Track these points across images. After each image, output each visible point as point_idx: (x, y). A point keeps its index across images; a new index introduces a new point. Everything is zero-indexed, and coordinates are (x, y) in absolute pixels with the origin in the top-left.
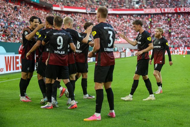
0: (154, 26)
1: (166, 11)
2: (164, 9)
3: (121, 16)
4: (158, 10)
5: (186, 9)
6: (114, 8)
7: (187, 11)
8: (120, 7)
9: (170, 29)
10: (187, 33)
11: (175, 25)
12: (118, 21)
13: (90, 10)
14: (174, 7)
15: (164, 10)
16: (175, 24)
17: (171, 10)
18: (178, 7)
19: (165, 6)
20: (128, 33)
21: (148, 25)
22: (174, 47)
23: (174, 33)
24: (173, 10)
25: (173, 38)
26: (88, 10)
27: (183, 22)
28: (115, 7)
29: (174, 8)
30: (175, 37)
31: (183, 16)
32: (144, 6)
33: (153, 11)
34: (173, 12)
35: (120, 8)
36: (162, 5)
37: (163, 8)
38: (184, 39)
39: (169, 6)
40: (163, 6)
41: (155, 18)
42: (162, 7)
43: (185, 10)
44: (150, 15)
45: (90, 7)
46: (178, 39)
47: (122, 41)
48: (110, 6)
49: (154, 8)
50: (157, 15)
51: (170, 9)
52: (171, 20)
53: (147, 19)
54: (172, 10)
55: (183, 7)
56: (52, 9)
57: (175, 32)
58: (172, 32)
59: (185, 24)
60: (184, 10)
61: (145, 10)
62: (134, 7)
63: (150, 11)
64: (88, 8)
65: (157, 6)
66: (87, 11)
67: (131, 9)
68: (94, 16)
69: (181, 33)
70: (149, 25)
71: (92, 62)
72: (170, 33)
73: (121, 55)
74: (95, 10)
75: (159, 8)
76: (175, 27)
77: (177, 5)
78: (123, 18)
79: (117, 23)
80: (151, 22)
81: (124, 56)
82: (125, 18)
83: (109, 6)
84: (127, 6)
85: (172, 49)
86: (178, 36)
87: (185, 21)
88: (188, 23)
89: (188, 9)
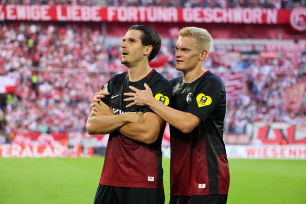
2: (13, 6)
5: (83, 13)
7: (88, 19)
9: (36, 73)
10: (89, 88)
11: (50, 62)
14: (45, 3)
15: (15, 13)
16: (51, 57)
17: (38, 13)
18: (58, 3)
22: (49, 132)
23: (50, 88)
24: (44, 12)
25: (47, 104)
27: (76, 54)
29: (47, 7)
30: (51, 101)
31: (75, 32)
34: (44, 18)
37: (10, 4)
42: (9, 2)
43: (80, 13)
46: (63, 105)
51: (33, 7)
52: (36, 43)
54: (40, 10)
55: (74, 3)
57: (50, 83)
58: (42, 83)
59: (83, 58)
60: (77, 13)
69: (70, 89)
72: (34, 87)
85: (44, 137)
86: (61, 96)
87: (82, 48)
88: (92, 55)
89: (91, 13)
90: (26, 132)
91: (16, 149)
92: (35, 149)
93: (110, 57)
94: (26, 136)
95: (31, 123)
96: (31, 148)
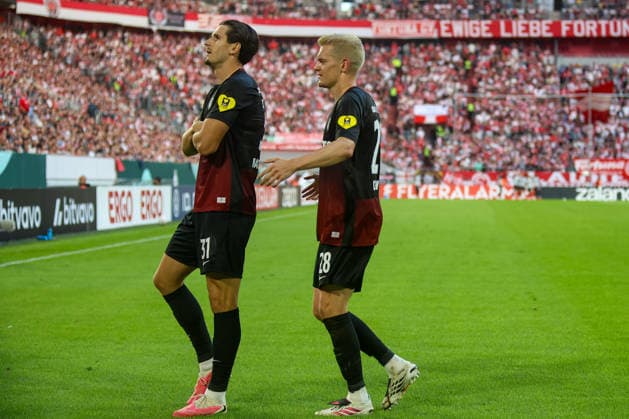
0: (412, 89)
1: (459, 29)
2: (448, 22)
3: (284, 46)
4: (427, 28)
5: (532, 28)
6: (259, 12)
7: (537, 35)
8: (283, 9)
9: (472, 100)
10: (535, 118)
11: (489, 87)
12: (274, 62)
13: (163, 18)
14: (486, 17)
15: (450, 29)
16: (491, 81)
17: (477, 29)
18: (501, 17)
19: (455, 12)
20: (312, 111)
21: (386, 84)
22: (484, 170)
23: (488, 117)
24: (485, 28)
25: (484, 135)
26: (154, 16)
27: (521, 77)
28: (262, 8)
29: (489, 22)
30: (489, 133)
31: (520, 51)
32: (373, 10)
33: (407, 29)
34: (485, 35)
35: (283, 13)
36: (443, 6)
37: (445, 19)
38: (524, 139)
39: (471, 12)
40: (446, 9)
41: (416, 56)
42: (443, 17)
43: (527, 28)
44: (394, 45)
45: (162, 7)
46: (502, 138)
47: (285, 145)
48: (245, 7)
49: (412, 18)
50: (422, 46)
51: (472, 22)
52: (474, 65)
53: (383, 61)
54: (480, 26)
55: (521, 17)
56: (15, 10)
57: (489, 112)
58: (479, 113)
59: (529, 82)
60: (524, 28)
61: (376, 24)
62: (336, 13)
63: (397, 29)
64: (157, 10)
65: (421, 12)
66: (153, 21)
67: (322, 19)
68: (178, 43)
69: (512, 119)
70: (390, 83)
71: (168, 224)
72: (470, 116)
73: (281, 196)
74: (182, 18)
75: (431, 17)
76: (492, 91)
77: (498, 11)
78: (291, 52)
79: (266, 71)
80: (399, 71)
81: (295, 203)
82: (299, 52)
83: (238, 5)
84: (307, 8)
85: (478, 176)
86: (501, 127)
87: (528, 70)
88: (541, 79)
89: (541, 28)
90: (457, 169)
91: (444, 190)
92: (467, 190)
93: (563, 80)
94: (457, 174)
95: (464, 159)
96: (462, 188)
